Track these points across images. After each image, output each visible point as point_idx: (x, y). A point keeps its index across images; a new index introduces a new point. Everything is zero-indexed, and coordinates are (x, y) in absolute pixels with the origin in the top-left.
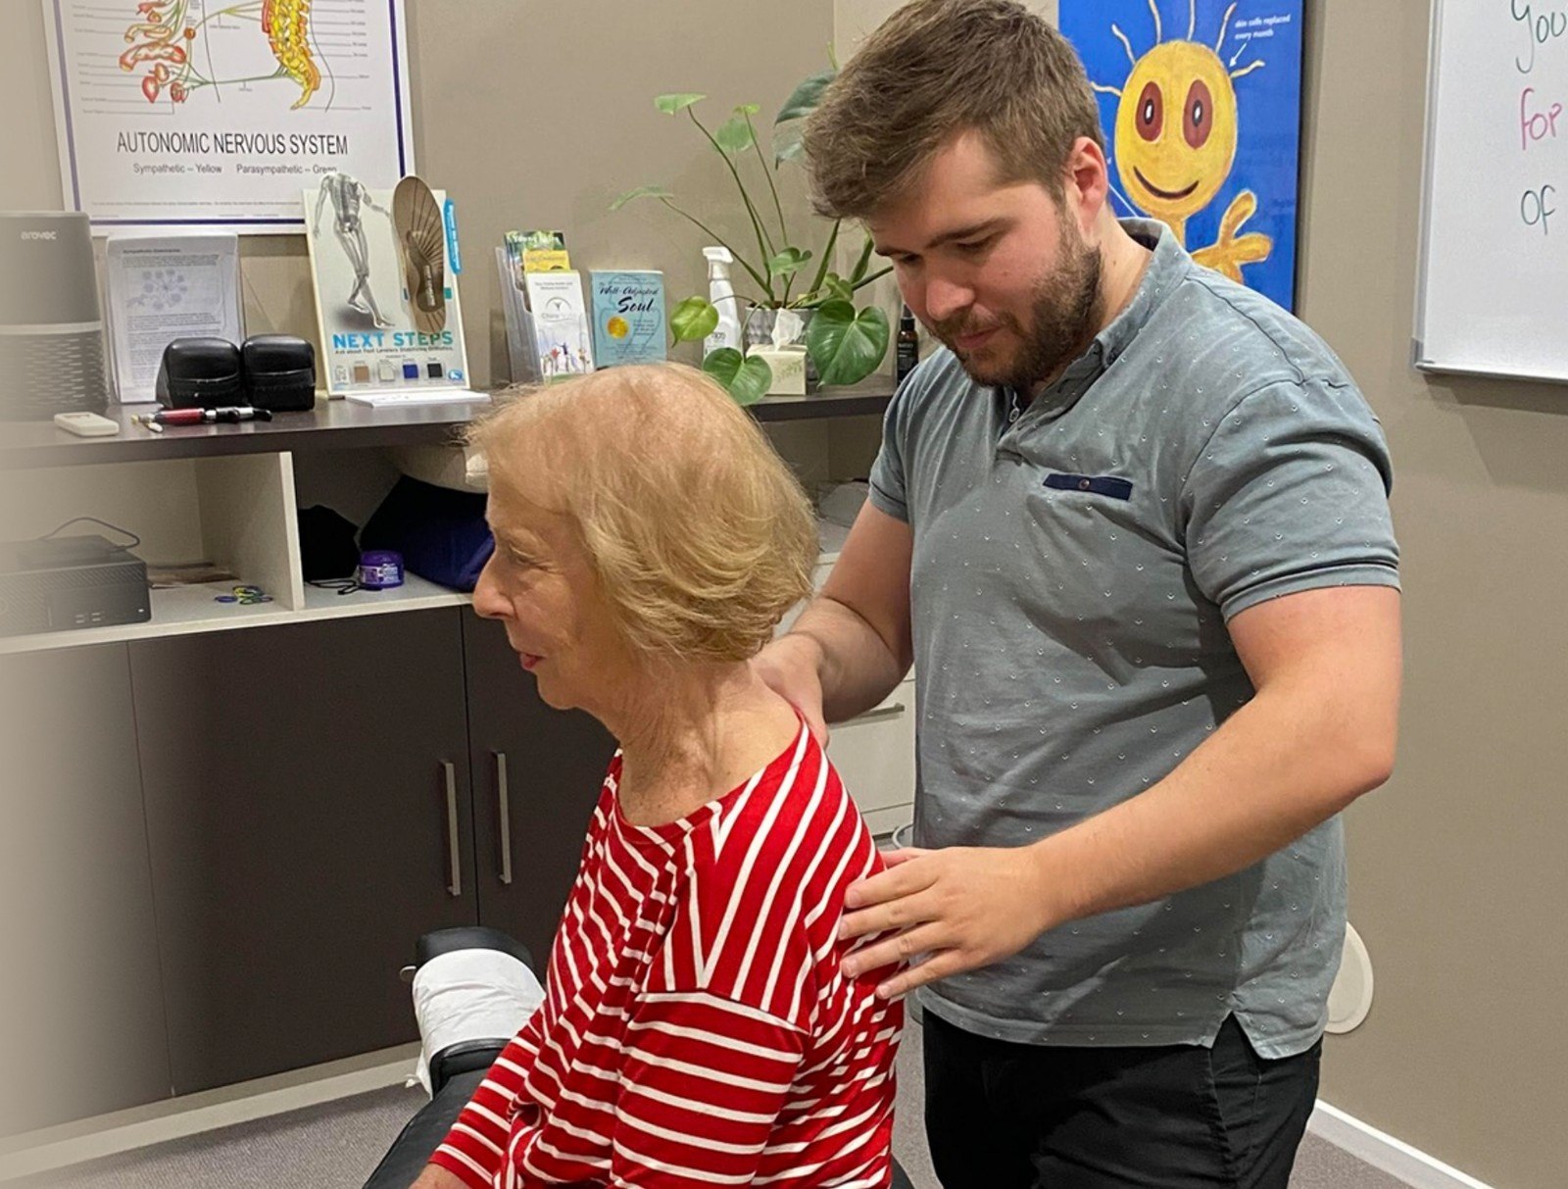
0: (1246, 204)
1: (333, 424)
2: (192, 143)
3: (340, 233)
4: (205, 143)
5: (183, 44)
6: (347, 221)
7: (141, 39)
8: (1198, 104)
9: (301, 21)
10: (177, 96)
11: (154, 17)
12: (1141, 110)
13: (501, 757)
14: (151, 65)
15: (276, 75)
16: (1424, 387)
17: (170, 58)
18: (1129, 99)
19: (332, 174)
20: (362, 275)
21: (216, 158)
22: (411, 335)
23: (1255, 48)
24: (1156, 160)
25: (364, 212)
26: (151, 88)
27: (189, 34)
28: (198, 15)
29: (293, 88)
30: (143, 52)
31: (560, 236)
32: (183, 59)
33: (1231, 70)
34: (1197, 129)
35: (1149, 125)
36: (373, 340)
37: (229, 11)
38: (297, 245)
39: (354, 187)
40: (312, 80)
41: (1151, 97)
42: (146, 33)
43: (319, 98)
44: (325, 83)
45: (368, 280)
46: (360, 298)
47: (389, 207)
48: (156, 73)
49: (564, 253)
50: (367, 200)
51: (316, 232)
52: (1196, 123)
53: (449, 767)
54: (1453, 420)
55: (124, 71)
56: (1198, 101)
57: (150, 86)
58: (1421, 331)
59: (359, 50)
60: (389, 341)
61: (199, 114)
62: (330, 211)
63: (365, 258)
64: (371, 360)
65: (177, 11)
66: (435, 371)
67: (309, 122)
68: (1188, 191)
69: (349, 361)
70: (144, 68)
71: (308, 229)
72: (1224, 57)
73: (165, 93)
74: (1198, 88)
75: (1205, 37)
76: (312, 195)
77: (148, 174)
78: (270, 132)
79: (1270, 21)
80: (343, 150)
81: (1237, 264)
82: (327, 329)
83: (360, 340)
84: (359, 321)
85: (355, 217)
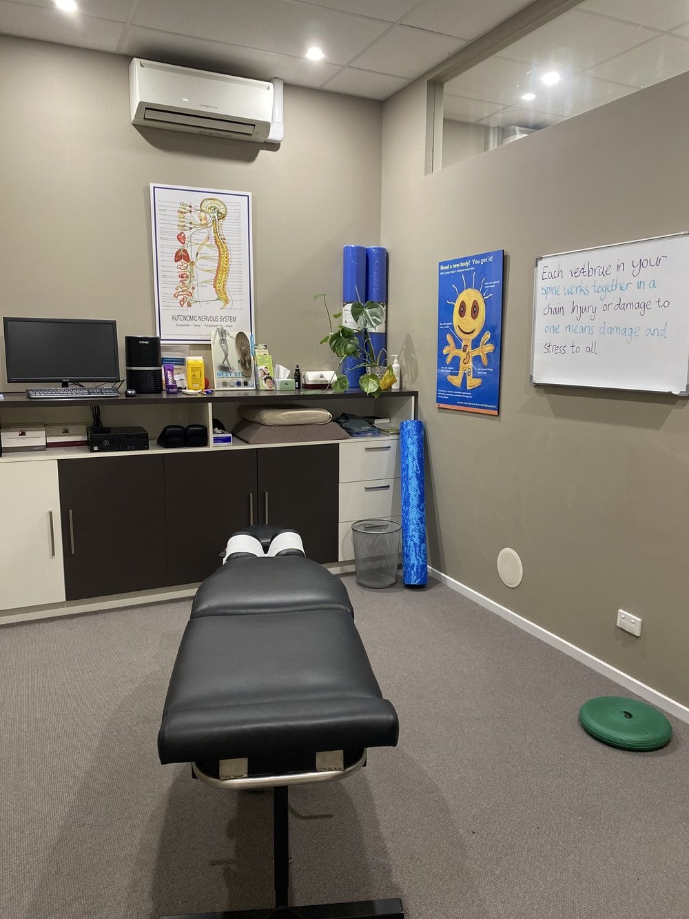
0: (487, 336)
1: (216, 396)
2: (192, 318)
3: (220, 344)
4: (196, 318)
5: (191, 291)
6: (223, 341)
7: (180, 290)
8: (475, 307)
9: (224, 285)
10: (189, 305)
11: (184, 284)
12: (460, 309)
13: (267, 493)
14: (182, 297)
15: (217, 300)
16: (534, 389)
17: (188, 295)
18: (457, 305)
19: (220, 327)
20: (226, 356)
21: (199, 322)
22: (239, 373)
23: (490, 291)
24: (464, 323)
25: (228, 338)
26: (182, 303)
27: (193, 288)
28: (196, 283)
29: (221, 303)
30: (180, 293)
31: (266, 346)
32: (191, 295)
33: (484, 297)
34: (475, 314)
35: (462, 313)
36: (229, 374)
37: (205, 282)
38: (208, 347)
39: (225, 331)
40: (227, 301)
41: (463, 305)
42: (181, 288)
43: (228, 306)
44: (230, 302)
45: (228, 357)
46: (225, 362)
47: (235, 337)
48: (184, 299)
49: (267, 350)
50: (229, 335)
51: (214, 343)
52: (475, 312)
53: (251, 494)
54: (544, 399)
55: (175, 298)
56: (475, 306)
57: (182, 302)
58: (532, 373)
59: (241, 293)
60: (233, 375)
61: (195, 310)
62: (218, 337)
63: (227, 349)
64: (228, 380)
65: (190, 282)
66: (246, 384)
67: (225, 313)
68: (472, 332)
69: (221, 380)
70: (180, 298)
71: (211, 343)
72: (482, 293)
73: (186, 304)
74: (475, 302)
75: (477, 288)
76: (213, 332)
77: (180, 327)
78: (214, 316)
79: (494, 283)
80: (235, 321)
81: (485, 353)
82: (215, 371)
83: (225, 374)
84: (225, 369)
85: (225, 340)
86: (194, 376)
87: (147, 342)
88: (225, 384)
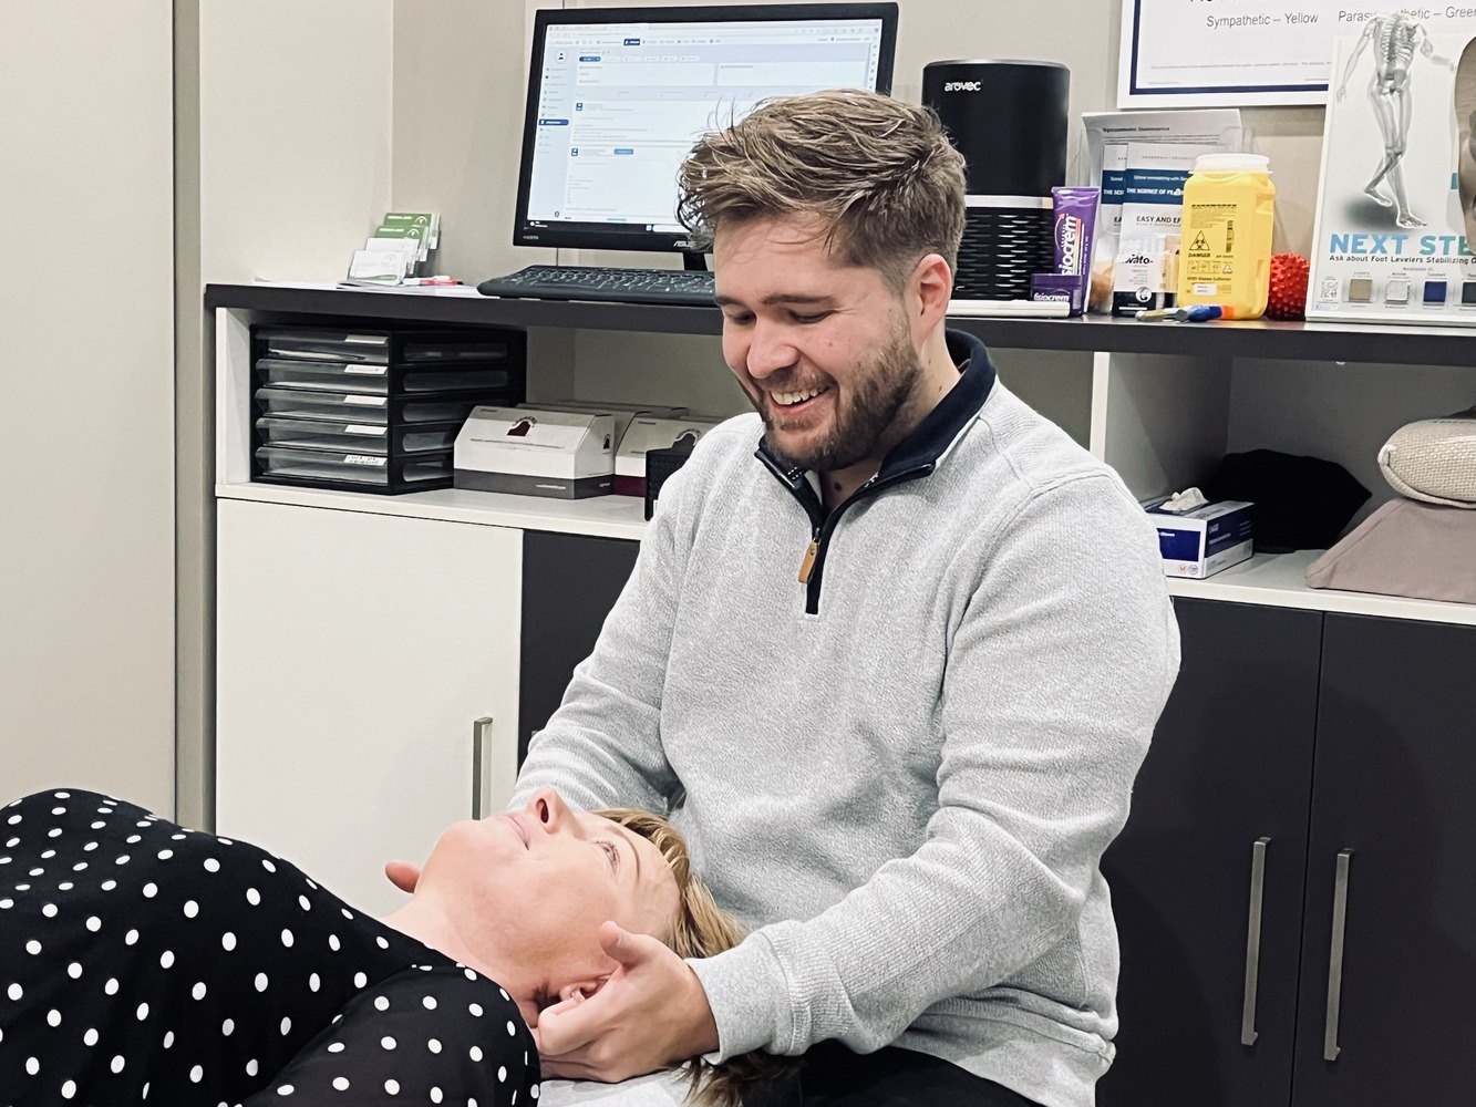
3: (1376, 95)
6: (1391, 79)
20: (1395, 153)
22: (1447, 240)
25: (1418, 66)
36: (1390, 245)
38: (1310, 118)
39: (1411, 31)
45: (1402, 160)
46: (1384, 187)
47: (1457, 58)
50: (1427, 49)
51: (1341, 98)
60: (1412, 247)
62: (1370, 63)
63: (1406, 123)
64: (1378, 272)
69: (1347, 271)
82: (1327, 223)
83: (1369, 244)
84: (1376, 216)
85: (1404, 75)
86: (1199, 243)
87: (970, 86)
88: (1360, 291)
